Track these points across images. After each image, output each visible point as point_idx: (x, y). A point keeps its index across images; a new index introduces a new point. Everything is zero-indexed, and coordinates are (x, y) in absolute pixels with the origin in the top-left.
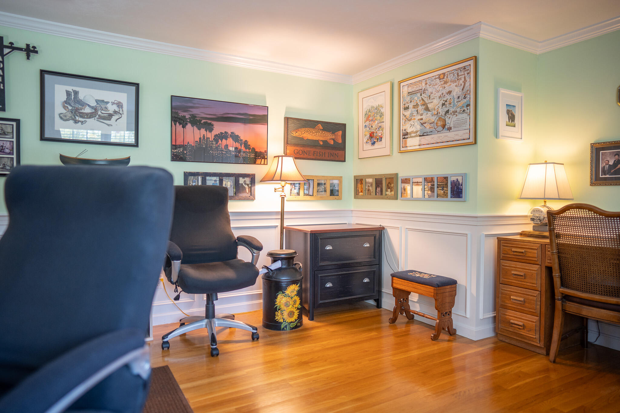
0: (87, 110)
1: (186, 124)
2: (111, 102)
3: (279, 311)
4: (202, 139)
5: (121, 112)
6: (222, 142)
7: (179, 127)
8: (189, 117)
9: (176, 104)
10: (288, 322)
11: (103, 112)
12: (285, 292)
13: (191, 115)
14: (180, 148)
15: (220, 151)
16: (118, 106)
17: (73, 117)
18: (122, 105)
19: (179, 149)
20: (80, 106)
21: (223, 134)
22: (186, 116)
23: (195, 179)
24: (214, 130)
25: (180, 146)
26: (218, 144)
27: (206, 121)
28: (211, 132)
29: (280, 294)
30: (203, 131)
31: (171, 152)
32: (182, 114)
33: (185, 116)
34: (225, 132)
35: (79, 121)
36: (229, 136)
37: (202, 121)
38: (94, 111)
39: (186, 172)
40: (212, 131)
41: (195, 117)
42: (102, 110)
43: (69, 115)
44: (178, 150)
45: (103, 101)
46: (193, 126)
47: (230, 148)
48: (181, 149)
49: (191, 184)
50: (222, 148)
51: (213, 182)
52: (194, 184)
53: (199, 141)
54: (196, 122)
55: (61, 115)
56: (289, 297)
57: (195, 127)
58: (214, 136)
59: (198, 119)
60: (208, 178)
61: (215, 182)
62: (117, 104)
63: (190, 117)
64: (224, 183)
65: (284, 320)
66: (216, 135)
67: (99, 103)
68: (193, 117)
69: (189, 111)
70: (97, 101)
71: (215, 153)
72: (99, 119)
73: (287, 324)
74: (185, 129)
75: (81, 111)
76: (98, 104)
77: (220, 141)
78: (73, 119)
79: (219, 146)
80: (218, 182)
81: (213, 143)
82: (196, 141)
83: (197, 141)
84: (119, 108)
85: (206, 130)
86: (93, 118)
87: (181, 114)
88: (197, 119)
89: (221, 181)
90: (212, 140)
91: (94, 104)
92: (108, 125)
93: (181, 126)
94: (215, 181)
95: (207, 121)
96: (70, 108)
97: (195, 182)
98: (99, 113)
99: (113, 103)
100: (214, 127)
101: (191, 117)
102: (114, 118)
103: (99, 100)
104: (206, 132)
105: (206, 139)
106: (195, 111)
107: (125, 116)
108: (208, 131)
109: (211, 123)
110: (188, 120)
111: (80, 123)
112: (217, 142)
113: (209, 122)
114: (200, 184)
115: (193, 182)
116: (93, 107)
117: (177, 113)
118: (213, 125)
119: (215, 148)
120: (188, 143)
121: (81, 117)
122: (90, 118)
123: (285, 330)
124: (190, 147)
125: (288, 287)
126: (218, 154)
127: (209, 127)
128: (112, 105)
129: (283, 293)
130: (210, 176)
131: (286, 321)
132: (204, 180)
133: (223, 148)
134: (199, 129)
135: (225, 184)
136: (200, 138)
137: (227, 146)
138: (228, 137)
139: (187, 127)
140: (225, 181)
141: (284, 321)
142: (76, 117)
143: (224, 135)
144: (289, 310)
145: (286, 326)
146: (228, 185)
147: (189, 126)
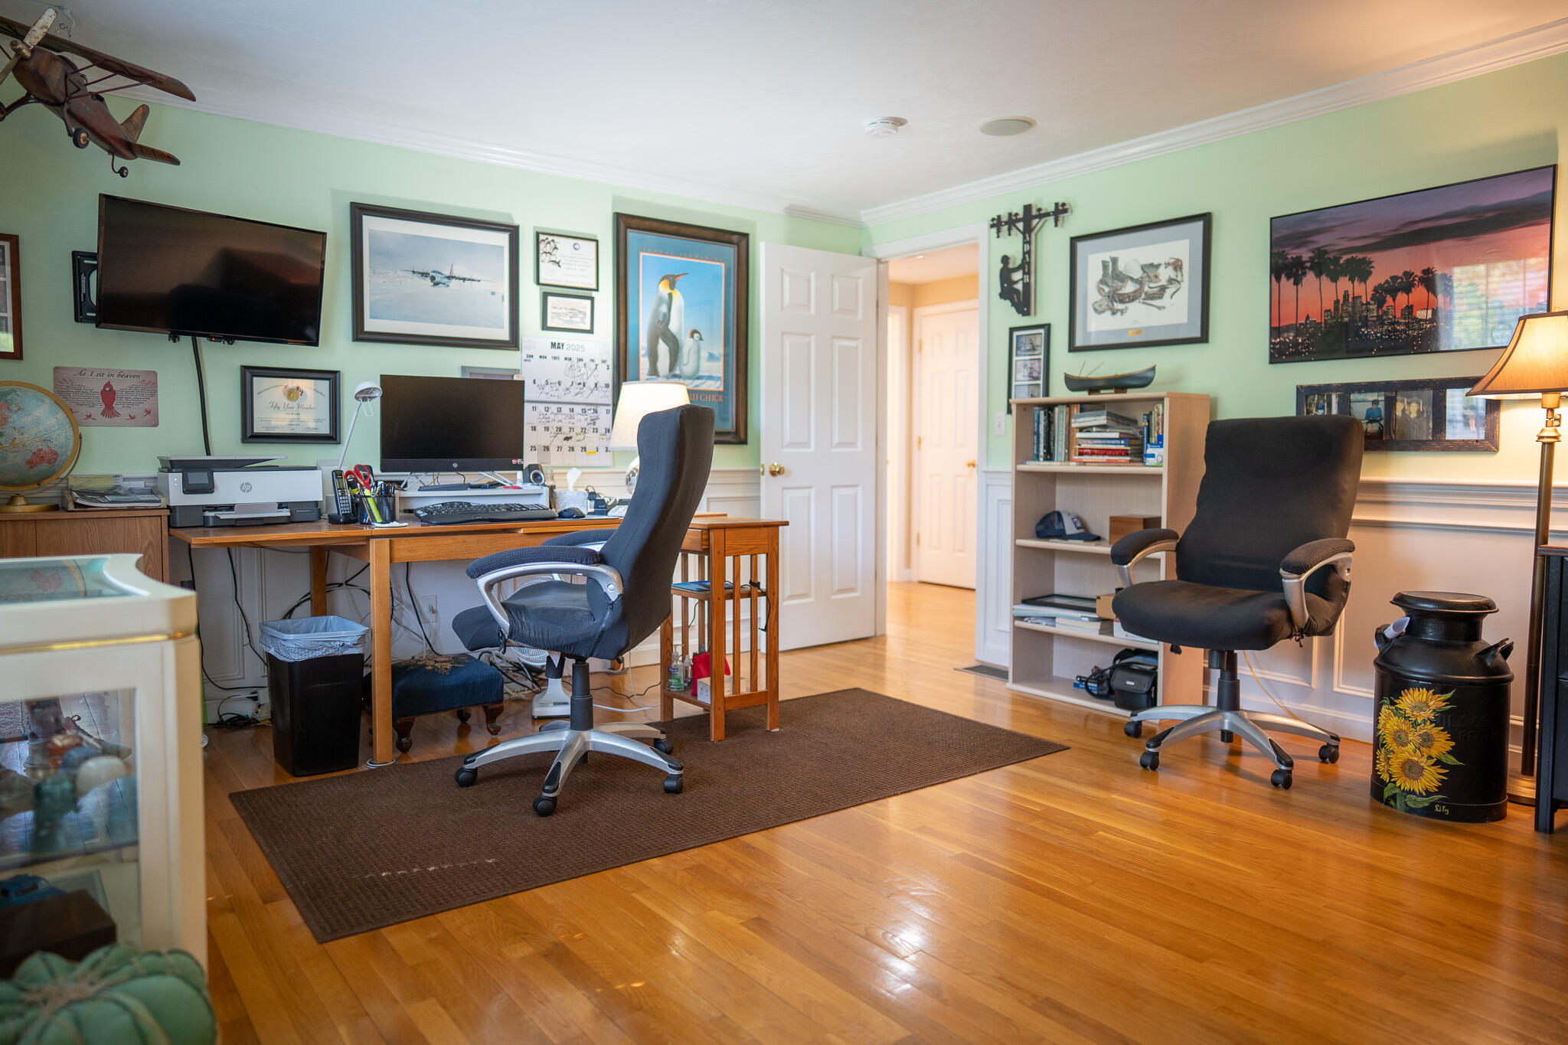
0: (1129, 288)
1: (1304, 274)
2: (1163, 263)
3: (1383, 750)
4: (1341, 302)
5: (1179, 279)
6: (1394, 300)
7: (1287, 284)
8: (1310, 257)
9: (1281, 235)
10: (1400, 787)
11: (1152, 285)
12: (1397, 701)
13: (1313, 252)
14: (1288, 332)
15: (1390, 324)
16: (1175, 269)
17: (1110, 304)
18: (1182, 265)
19: (1286, 335)
20: (1120, 284)
21: (1400, 280)
22: (1303, 255)
23: (1324, 402)
24: (1372, 275)
25: (1288, 329)
26: (1384, 308)
27: (1352, 257)
28: (1365, 282)
29: (1385, 704)
30: (1344, 284)
31: (1271, 343)
32: (1294, 254)
33: (1301, 257)
34: (1405, 273)
35: (1118, 310)
36: (1416, 282)
37: (1341, 258)
38: (1138, 286)
39: (1301, 386)
40: (1368, 278)
41: (1326, 252)
42: (1151, 282)
43: (1105, 302)
44: (1284, 338)
45: (1152, 265)
46: (1319, 275)
47: (1418, 312)
48: (1292, 334)
49: (1312, 412)
50: (1395, 317)
51: (1369, 405)
52: (1320, 412)
53: (1332, 310)
54: (1324, 265)
55: (1096, 306)
56: (1405, 718)
57: (1324, 277)
58: (1374, 290)
59: (1331, 256)
60: (1353, 397)
61: (1375, 406)
62: (1173, 264)
63: (1312, 255)
64: (1399, 407)
65: (1391, 778)
66: (1380, 285)
67: (1146, 270)
68: (1320, 253)
69: (1312, 242)
70: (1144, 268)
71: (1376, 333)
72: (1147, 299)
73: (1397, 791)
74: (1299, 286)
75: (1120, 292)
76: (1144, 272)
77: (1389, 299)
78: (1110, 309)
79: (1386, 313)
80: (1381, 406)
81: (1371, 307)
82: (1326, 311)
83: (1329, 311)
84: (1176, 271)
85: (1352, 280)
86: (1137, 301)
87: (1292, 253)
88: (1329, 258)
89: (1390, 403)
90: (1369, 300)
91: (1137, 274)
92: (1159, 308)
93: (1292, 280)
94: (1375, 402)
95: (1354, 255)
96: (1107, 289)
97: (1323, 408)
98: (1146, 289)
99: (1167, 265)
100: (1373, 267)
101: (1315, 256)
102: (1168, 292)
103: (1146, 265)
104: (1353, 283)
105: (1350, 300)
106: (1322, 240)
107: (1185, 286)
108: (1356, 281)
109: (1364, 258)
110: (1308, 265)
111: (1119, 313)
112: (1380, 303)
113: (1360, 256)
114: (1334, 411)
115: (1317, 409)
116: (1137, 280)
117: (1283, 255)
118: (1371, 262)
119: (1375, 319)
120: (1308, 317)
121: (1122, 301)
122: (1133, 300)
123: (1391, 806)
124: (1310, 328)
125: (1406, 690)
126: (1382, 335)
127: (1360, 270)
128: (1166, 268)
129: (1393, 703)
130: (1360, 392)
131: (1395, 782)
132: (1345, 404)
133: (1398, 315)
134: (1334, 280)
135: (1404, 410)
136: (1337, 302)
137: (1409, 309)
138: (1413, 285)
139: (1305, 280)
140: (1403, 401)
141: (1390, 782)
142: (1115, 304)
143: (1402, 281)
144: (1406, 755)
145: (1394, 797)
146: (1410, 413)
147: (1310, 278)
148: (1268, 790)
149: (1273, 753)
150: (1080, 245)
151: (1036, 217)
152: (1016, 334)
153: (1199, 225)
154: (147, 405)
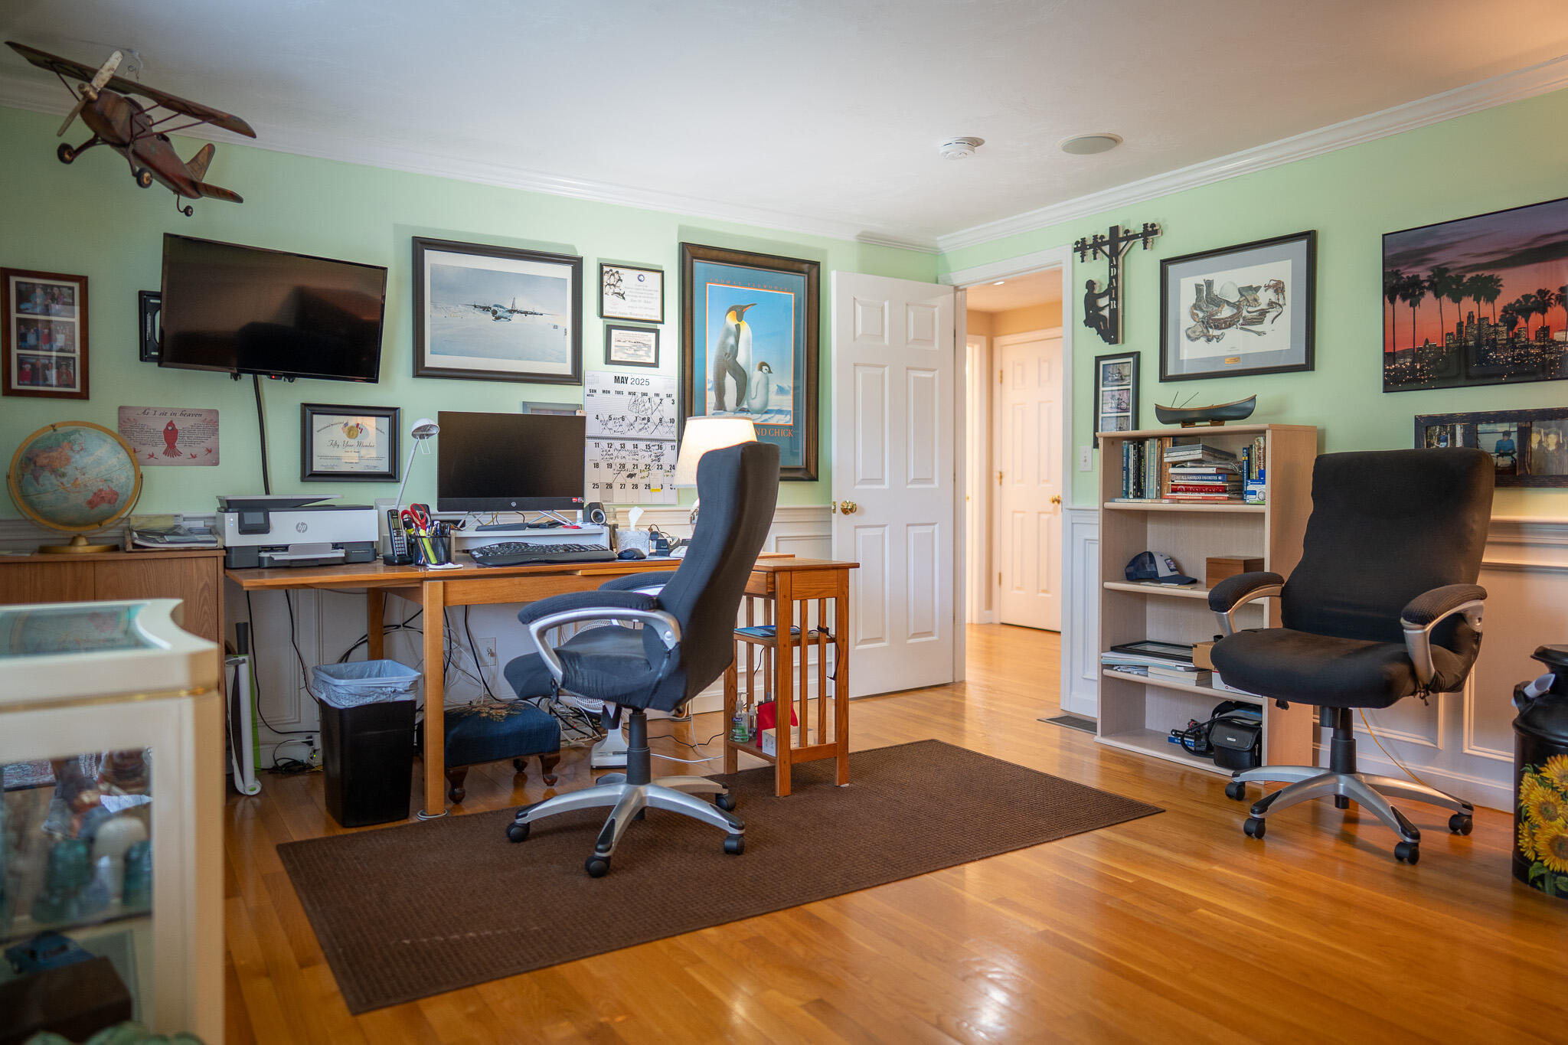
0: (1226, 312)
1: (1422, 294)
2: (1263, 285)
3: (1526, 824)
4: (1465, 324)
5: (1281, 302)
6: (1527, 321)
7: (1402, 306)
8: (1429, 276)
9: (1393, 253)
10: (1548, 867)
11: (1250, 309)
12: (1541, 769)
13: (1432, 271)
14: (1404, 357)
15: (1522, 347)
16: (1276, 291)
17: (1205, 331)
18: (1283, 287)
19: (1402, 361)
20: (1215, 308)
21: (1533, 299)
22: (1420, 274)
23: (1447, 434)
24: (1501, 294)
25: (1404, 354)
26: (1516, 330)
27: (1478, 275)
28: (1493, 302)
29: (1528, 772)
30: (1468, 304)
31: (1385, 370)
32: (1409, 273)
33: (1418, 276)
34: (1540, 292)
35: (1214, 336)
36: (1553, 301)
37: (1464, 276)
38: (1235, 311)
39: (1420, 416)
40: (1496, 298)
41: (1447, 270)
42: (1250, 305)
43: (1199, 329)
44: (1401, 365)
45: (1250, 288)
46: (1437, 295)
47: (1555, 334)
48: (1409, 360)
49: (1433, 445)
50: (1528, 339)
51: (1500, 437)
52: (1443, 445)
53: (1455, 333)
54: (1445, 284)
55: (1189, 332)
56: (1553, 788)
57: (1445, 298)
58: (1503, 311)
59: (1453, 274)
60: (1481, 427)
61: (1506, 438)
62: (1274, 286)
63: (1431, 273)
64: (1535, 439)
65: (1537, 856)
66: (1510, 305)
67: (1244, 293)
68: (1440, 272)
69: (1430, 260)
70: (1241, 291)
71: (1506, 358)
72: (1246, 325)
73: (1545, 871)
74: (1417, 308)
75: (1216, 317)
76: (1242, 295)
77: (1521, 320)
78: (1204, 335)
79: (1517, 335)
80: (1514, 437)
81: (1500, 329)
82: (1448, 334)
83: (1452, 334)
84: (1278, 294)
85: (1477, 300)
86: (1235, 326)
87: (1408, 273)
88: (1450, 277)
89: (1525, 435)
90: (1497, 322)
91: (1234, 297)
92: (1259, 334)
93: (1408, 302)
94: (1507, 434)
95: (1480, 273)
96: (1201, 315)
97: (1446, 440)
98: (1245, 313)
99: (1268, 287)
100: (1501, 285)
101: (1434, 275)
102: (1269, 317)
103: (1243, 288)
104: (1478, 303)
105: (1476, 322)
106: (1442, 258)
107: (1287, 310)
108: (1482, 301)
109: (1491, 276)
110: (1426, 284)
111: (1215, 339)
112: (1511, 324)
113: (1487, 273)
114: (1459, 444)
115: (1439, 441)
116: (1234, 303)
117: (1397, 274)
118: (1499, 280)
119: (1505, 342)
120: (1427, 341)
121: (1217, 327)
122: (1230, 326)
123: (1539, 888)
124: (1430, 352)
125: (1553, 758)
126: (1513, 359)
127: (1487, 290)
128: (1266, 291)
129: (1537, 771)
130: (1488, 422)
131: (1542, 861)
132: (1471, 436)
133: (1532, 337)
134: (1457, 300)
135: (1540, 442)
136: (1460, 324)
137: (1545, 331)
138: (1550, 305)
139: (1423, 301)
140: (1539, 433)
141: (1536, 860)
142: (1210, 330)
143: (1536, 300)
144: (1554, 831)
145: (1541, 878)
146: (1548, 445)
147: (1429, 296)
148: (1391, 865)
149: (1397, 823)
150: (1171, 268)
151: (1123, 239)
152: (1102, 363)
153: (1303, 244)
154: (208, 444)
